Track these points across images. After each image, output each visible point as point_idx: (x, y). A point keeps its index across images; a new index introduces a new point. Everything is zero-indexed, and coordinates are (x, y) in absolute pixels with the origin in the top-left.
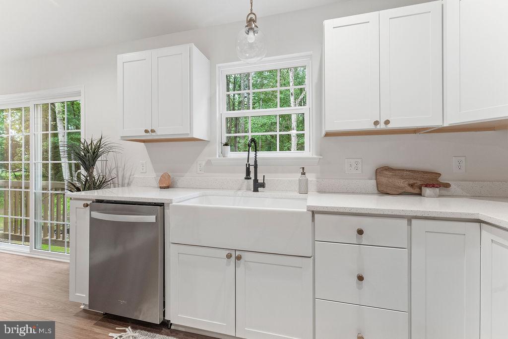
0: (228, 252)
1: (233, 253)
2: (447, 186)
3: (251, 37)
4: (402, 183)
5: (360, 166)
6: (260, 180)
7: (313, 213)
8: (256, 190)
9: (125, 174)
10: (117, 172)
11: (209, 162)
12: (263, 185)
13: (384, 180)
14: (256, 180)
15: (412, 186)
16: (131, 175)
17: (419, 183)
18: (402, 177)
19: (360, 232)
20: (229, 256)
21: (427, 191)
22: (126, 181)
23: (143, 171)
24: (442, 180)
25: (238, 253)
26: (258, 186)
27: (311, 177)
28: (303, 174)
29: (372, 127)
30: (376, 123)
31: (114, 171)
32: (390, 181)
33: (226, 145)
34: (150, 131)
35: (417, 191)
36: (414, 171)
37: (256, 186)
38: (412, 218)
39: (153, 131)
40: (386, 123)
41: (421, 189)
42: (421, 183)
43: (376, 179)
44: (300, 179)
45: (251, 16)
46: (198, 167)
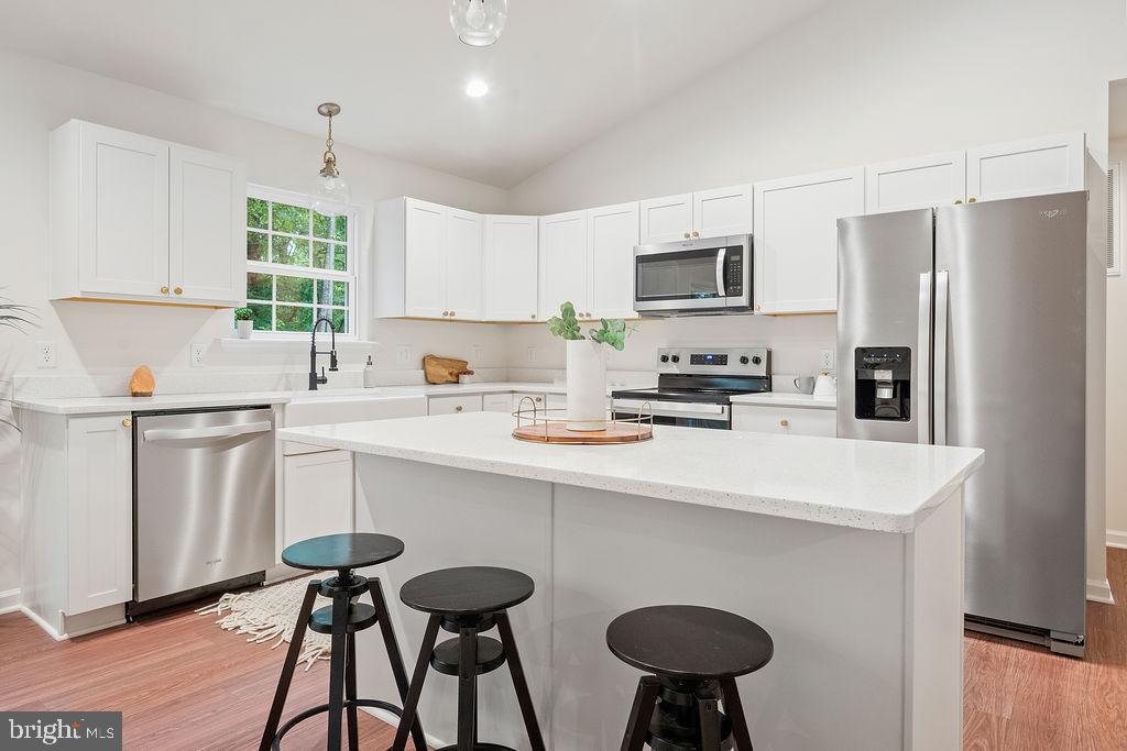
2: (471, 373)
3: (330, 183)
4: (444, 372)
6: (319, 375)
8: (313, 387)
11: (216, 347)
13: (428, 369)
17: (456, 371)
18: (444, 366)
21: (461, 379)
23: (47, 364)
24: (469, 368)
28: (370, 363)
29: (441, 317)
32: (435, 370)
33: (246, 318)
34: (171, 291)
35: (455, 380)
36: (450, 360)
37: (315, 381)
38: (484, 394)
39: (178, 291)
40: (452, 314)
41: (458, 376)
42: (458, 372)
43: (424, 368)
44: (365, 372)
45: (329, 155)
46: (194, 355)
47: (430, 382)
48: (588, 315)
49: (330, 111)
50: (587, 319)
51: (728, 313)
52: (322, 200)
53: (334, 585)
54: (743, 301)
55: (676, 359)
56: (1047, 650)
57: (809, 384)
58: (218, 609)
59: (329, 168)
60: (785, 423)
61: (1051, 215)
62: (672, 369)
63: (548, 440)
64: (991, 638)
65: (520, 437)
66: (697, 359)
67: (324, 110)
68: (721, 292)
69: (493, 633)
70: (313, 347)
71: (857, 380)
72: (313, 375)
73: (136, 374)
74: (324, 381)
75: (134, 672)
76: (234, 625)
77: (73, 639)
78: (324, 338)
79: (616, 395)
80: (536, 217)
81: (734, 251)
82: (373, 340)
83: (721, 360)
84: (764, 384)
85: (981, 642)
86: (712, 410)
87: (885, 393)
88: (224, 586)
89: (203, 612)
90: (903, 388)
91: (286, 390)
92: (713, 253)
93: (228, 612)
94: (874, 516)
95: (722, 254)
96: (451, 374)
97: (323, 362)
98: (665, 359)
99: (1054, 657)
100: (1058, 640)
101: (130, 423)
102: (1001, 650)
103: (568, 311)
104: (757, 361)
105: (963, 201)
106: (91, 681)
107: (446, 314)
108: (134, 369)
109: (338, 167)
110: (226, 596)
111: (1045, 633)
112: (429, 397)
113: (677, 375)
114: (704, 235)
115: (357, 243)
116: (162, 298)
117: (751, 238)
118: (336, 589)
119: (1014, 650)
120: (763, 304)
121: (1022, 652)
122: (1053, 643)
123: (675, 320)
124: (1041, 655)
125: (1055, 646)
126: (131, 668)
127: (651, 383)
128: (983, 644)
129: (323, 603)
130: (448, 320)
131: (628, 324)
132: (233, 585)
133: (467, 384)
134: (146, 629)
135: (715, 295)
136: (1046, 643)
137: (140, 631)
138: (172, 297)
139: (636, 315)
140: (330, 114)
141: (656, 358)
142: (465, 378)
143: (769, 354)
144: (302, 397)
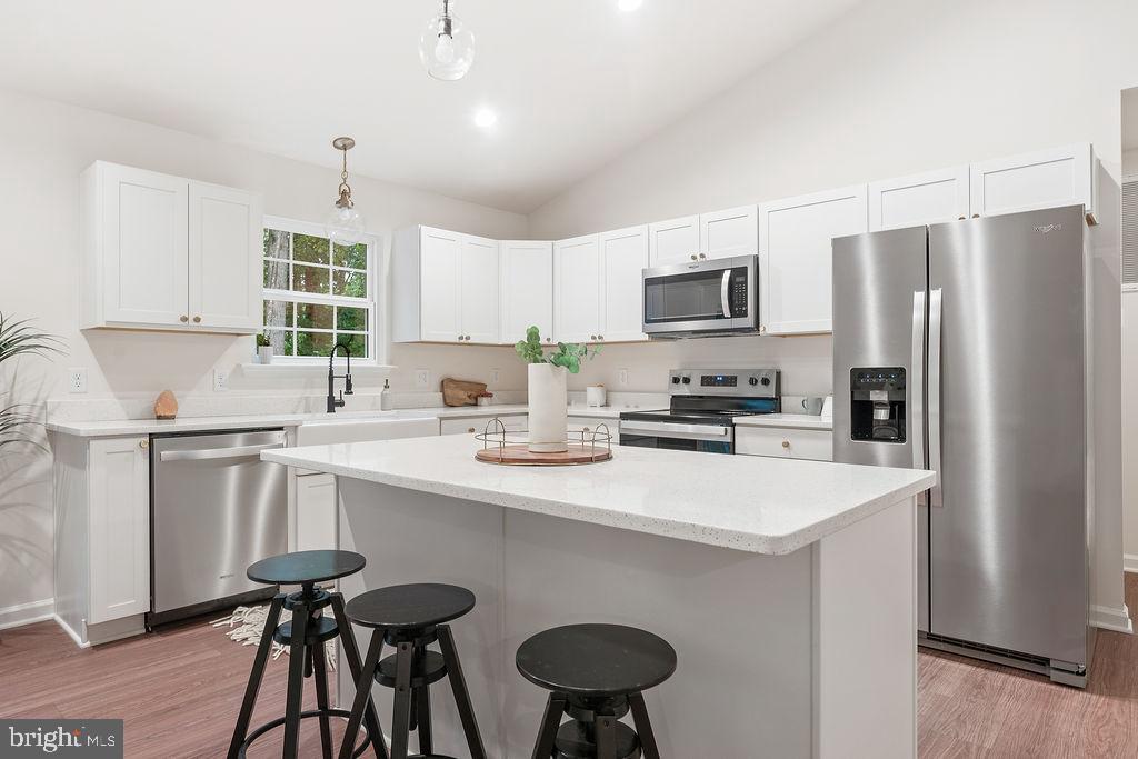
2: (491, 395)
3: (347, 213)
4: (463, 395)
6: (337, 398)
8: (331, 409)
11: (237, 372)
13: (447, 391)
17: (474, 394)
18: (463, 389)
21: (480, 401)
23: (78, 390)
24: (488, 390)
26: (334, 405)
28: (388, 387)
29: (457, 341)
32: (453, 392)
33: (267, 344)
34: (191, 319)
35: (473, 402)
36: (470, 383)
37: (332, 404)
38: (498, 416)
39: (197, 320)
40: (468, 338)
41: (476, 399)
42: (475, 394)
43: (442, 391)
44: (382, 394)
45: (344, 187)
46: (217, 380)
47: (448, 405)
48: (600, 337)
49: (345, 145)
50: (600, 341)
51: (736, 334)
52: (338, 230)
53: (297, 599)
54: (748, 322)
55: (687, 381)
56: (1046, 678)
57: (816, 404)
58: (231, 621)
59: (344, 200)
60: (786, 445)
61: (1046, 229)
62: (684, 390)
63: (503, 461)
64: (990, 665)
65: (481, 458)
66: (707, 381)
67: (339, 144)
68: (727, 313)
69: (434, 647)
70: (331, 372)
71: (853, 402)
72: (331, 398)
73: (160, 398)
74: (341, 404)
75: (142, 679)
76: (242, 636)
77: (96, 647)
78: (340, 362)
79: (624, 416)
80: (550, 243)
81: (739, 272)
82: (391, 364)
83: (730, 381)
84: (774, 405)
85: (979, 670)
86: (715, 432)
87: (882, 415)
88: (240, 600)
89: (217, 624)
90: (898, 409)
91: (305, 412)
92: (718, 274)
93: (240, 624)
94: (752, 537)
95: (727, 275)
96: (469, 396)
97: (340, 385)
98: (676, 380)
99: (1053, 687)
100: (1057, 669)
101: (147, 445)
102: (997, 678)
103: (533, 335)
104: (766, 382)
105: (967, 217)
106: (103, 686)
107: (461, 338)
108: (158, 394)
109: (353, 198)
110: (240, 609)
111: (1044, 662)
112: (441, 419)
113: (688, 397)
114: (711, 256)
115: (375, 269)
116: (183, 326)
117: (757, 259)
118: (300, 603)
119: (1012, 678)
120: (770, 325)
121: (1019, 681)
122: (1052, 671)
123: (686, 341)
124: (1040, 684)
125: (1055, 676)
126: (140, 675)
127: (663, 405)
128: (981, 671)
129: (286, 616)
130: (464, 345)
131: (589, 348)
132: (248, 599)
133: (485, 408)
134: (164, 639)
135: (722, 317)
136: (1046, 673)
137: (157, 640)
138: (192, 325)
139: (646, 337)
140: (345, 148)
141: (667, 379)
142: (484, 400)
143: (779, 374)
144: (320, 419)
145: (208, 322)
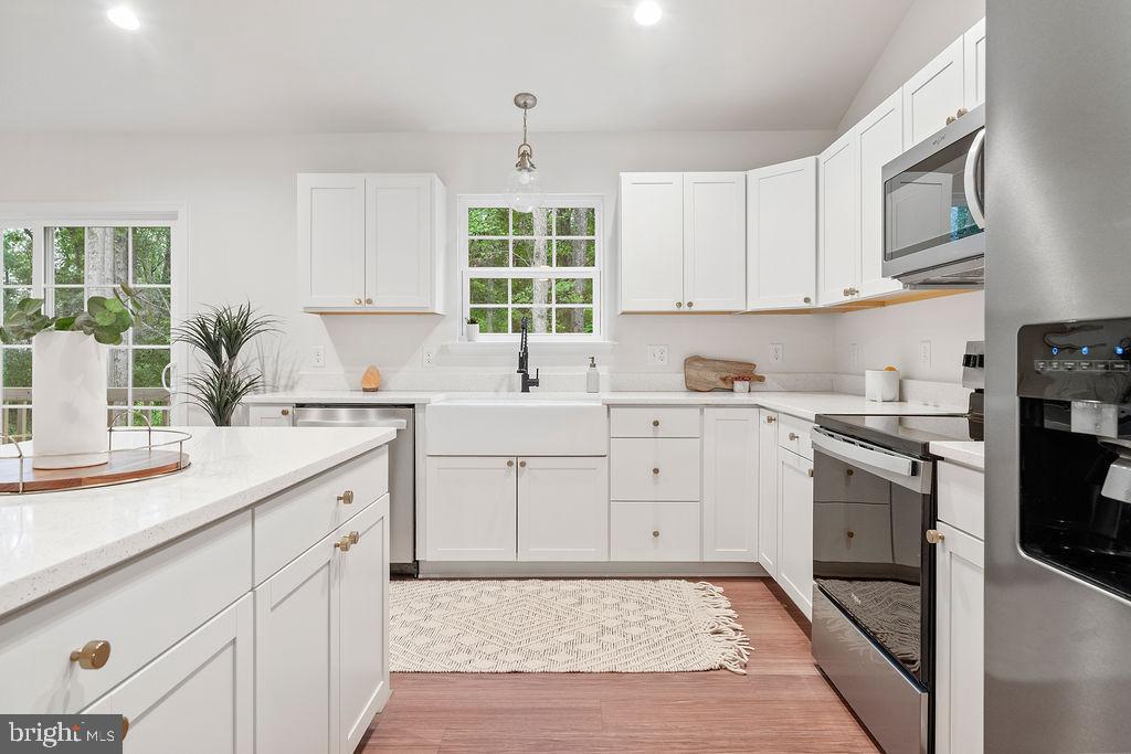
0: (507, 460)
1: (514, 460)
2: (761, 379)
3: (525, 177)
4: (713, 377)
5: (665, 355)
6: (532, 376)
7: (609, 407)
8: (525, 389)
9: (279, 368)
10: (263, 366)
11: (444, 350)
12: (536, 383)
13: (693, 373)
14: (526, 377)
15: (724, 380)
16: (291, 372)
18: (714, 370)
19: (656, 424)
20: (510, 464)
21: (738, 385)
22: (283, 382)
23: (318, 364)
25: (520, 460)
26: (528, 384)
27: (602, 370)
28: (593, 365)
30: (679, 305)
31: (257, 364)
32: (701, 374)
33: (472, 322)
34: (363, 301)
35: (725, 386)
37: (526, 384)
38: (703, 407)
39: (369, 302)
40: (691, 305)
41: (733, 383)
43: (685, 372)
44: (588, 375)
45: (525, 148)
46: (426, 358)
47: (692, 390)
49: (524, 102)
59: (524, 161)
67: (520, 101)
70: (524, 348)
73: (366, 372)
74: (538, 383)
80: (812, 158)
98: (969, 360)
108: (365, 369)
115: (602, 233)
116: (360, 309)
133: (744, 395)
138: (369, 307)
140: (525, 106)
145: (381, 303)
